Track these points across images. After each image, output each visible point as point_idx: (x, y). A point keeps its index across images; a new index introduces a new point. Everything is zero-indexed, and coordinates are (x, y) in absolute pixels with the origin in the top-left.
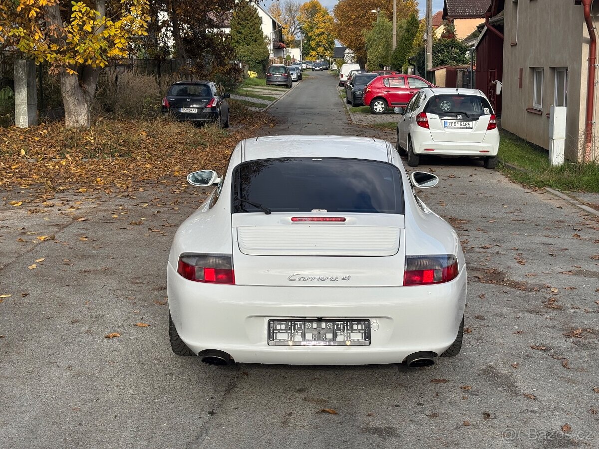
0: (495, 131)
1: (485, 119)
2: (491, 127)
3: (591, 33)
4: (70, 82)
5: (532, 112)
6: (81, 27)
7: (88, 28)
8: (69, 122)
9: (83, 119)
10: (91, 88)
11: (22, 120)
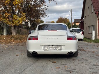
0: (83, 35)
1: (81, 33)
2: (82, 34)
3: (98, 18)
4: (13, 28)
5: (89, 33)
6: (15, 19)
7: (16, 19)
8: (12, 35)
9: (15, 34)
10: (16, 29)
11: (5, 34)
